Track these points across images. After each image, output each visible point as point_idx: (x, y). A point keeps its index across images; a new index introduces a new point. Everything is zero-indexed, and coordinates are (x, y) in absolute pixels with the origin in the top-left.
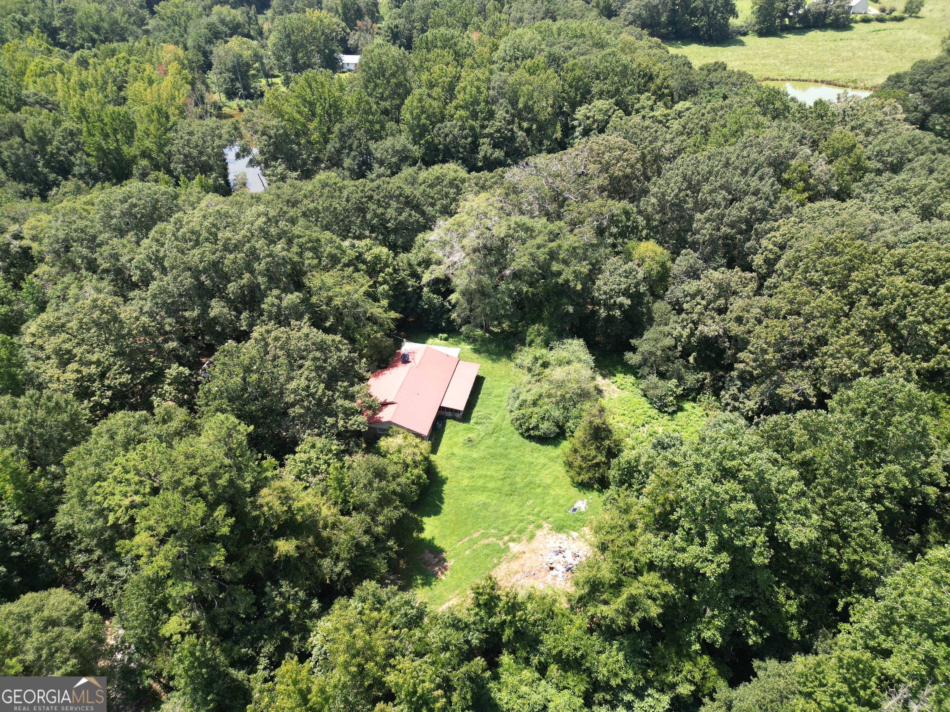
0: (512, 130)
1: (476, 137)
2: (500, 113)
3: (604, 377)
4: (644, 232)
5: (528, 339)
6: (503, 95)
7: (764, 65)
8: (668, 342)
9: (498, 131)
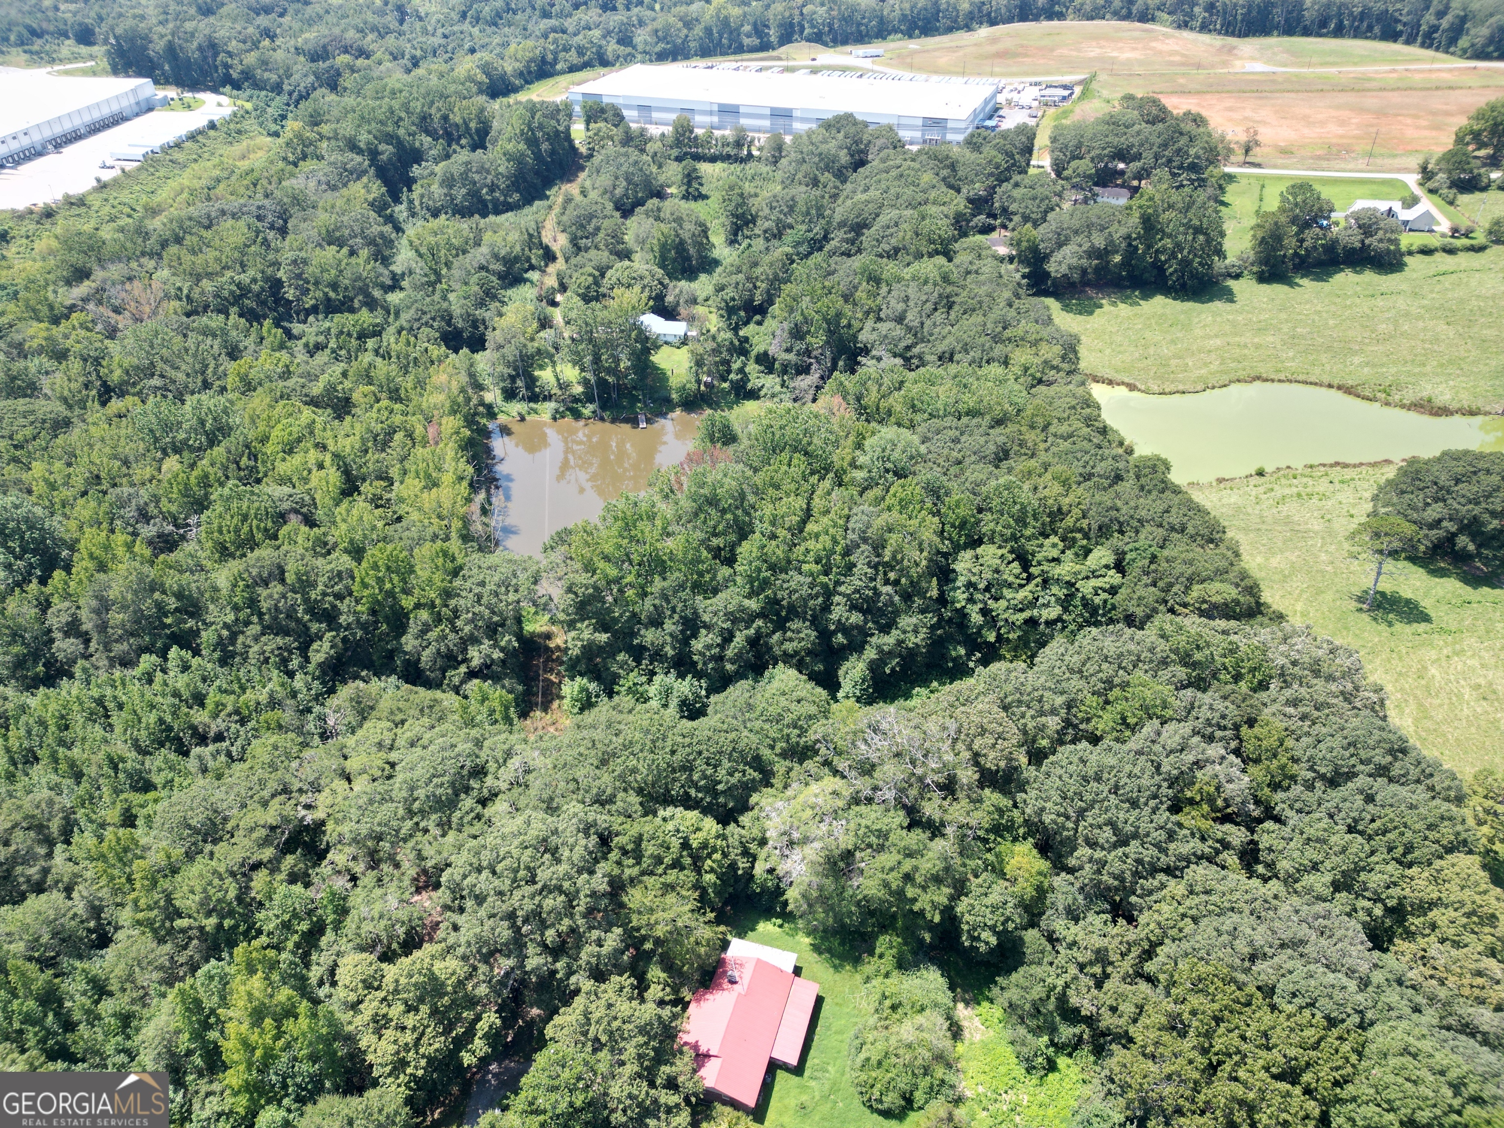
0: (875, 589)
1: (828, 593)
2: (862, 568)
3: (967, 1004)
4: (1021, 831)
5: (878, 951)
6: (865, 540)
7: (1257, 347)
8: (1038, 992)
9: (857, 591)
